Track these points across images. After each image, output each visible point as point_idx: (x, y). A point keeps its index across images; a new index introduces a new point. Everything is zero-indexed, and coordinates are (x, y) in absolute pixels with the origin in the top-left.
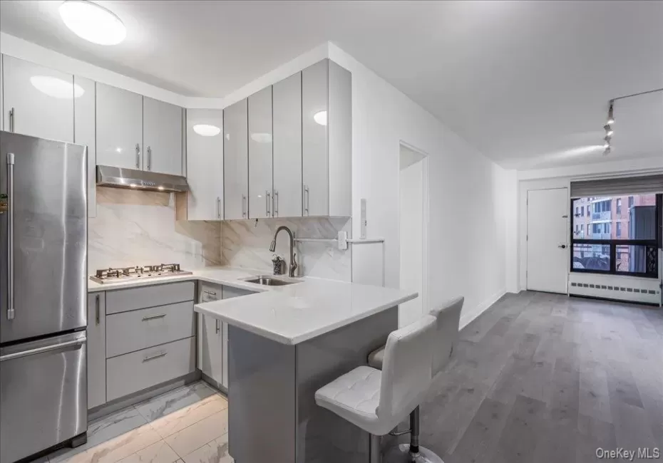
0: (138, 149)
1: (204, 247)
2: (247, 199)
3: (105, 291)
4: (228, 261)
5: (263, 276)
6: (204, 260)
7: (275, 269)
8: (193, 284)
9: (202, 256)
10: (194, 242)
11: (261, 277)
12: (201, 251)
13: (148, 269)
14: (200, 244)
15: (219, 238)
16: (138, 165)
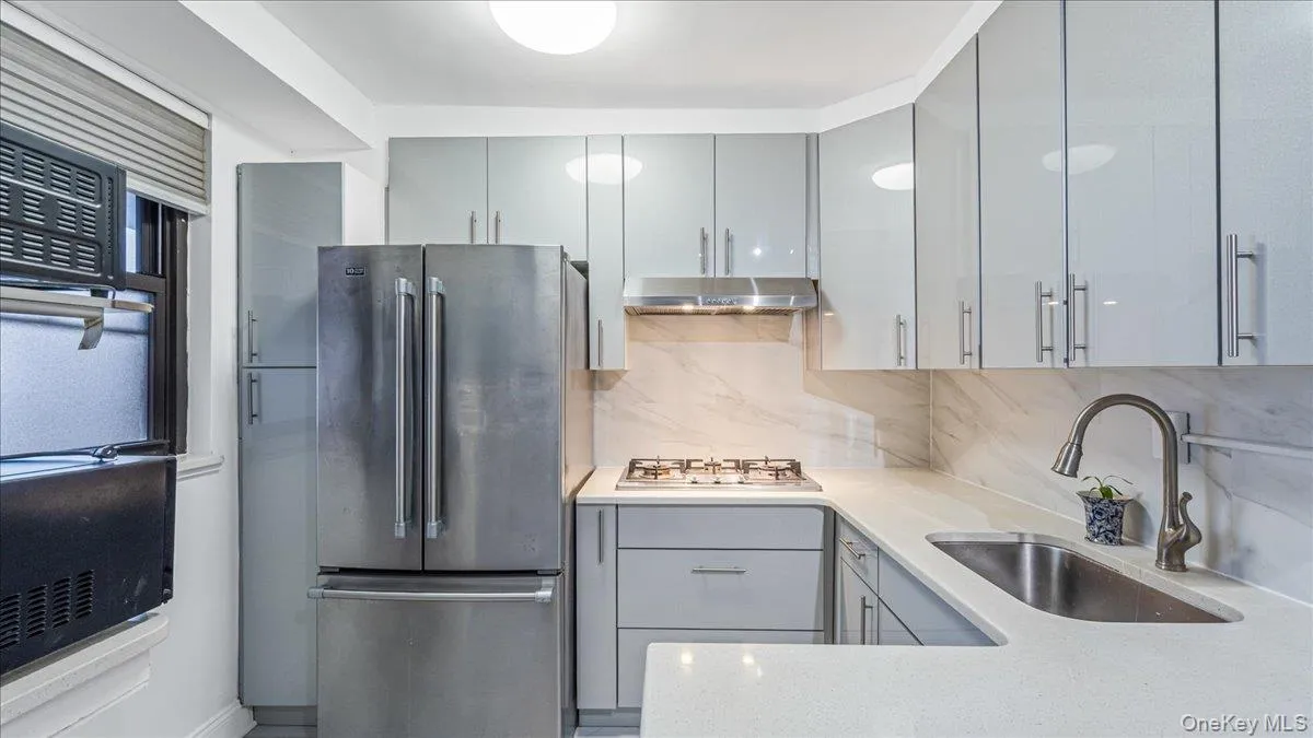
0: (704, 239)
1: (879, 425)
2: (972, 313)
3: (617, 506)
4: (947, 463)
5: (1036, 536)
6: (880, 452)
7: (1091, 523)
8: (821, 514)
9: (876, 445)
10: (852, 415)
11: (1029, 539)
12: (871, 433)
13: (733, 464)
14: (870, 419)
15: (926, 406)
16: (704, 270)
